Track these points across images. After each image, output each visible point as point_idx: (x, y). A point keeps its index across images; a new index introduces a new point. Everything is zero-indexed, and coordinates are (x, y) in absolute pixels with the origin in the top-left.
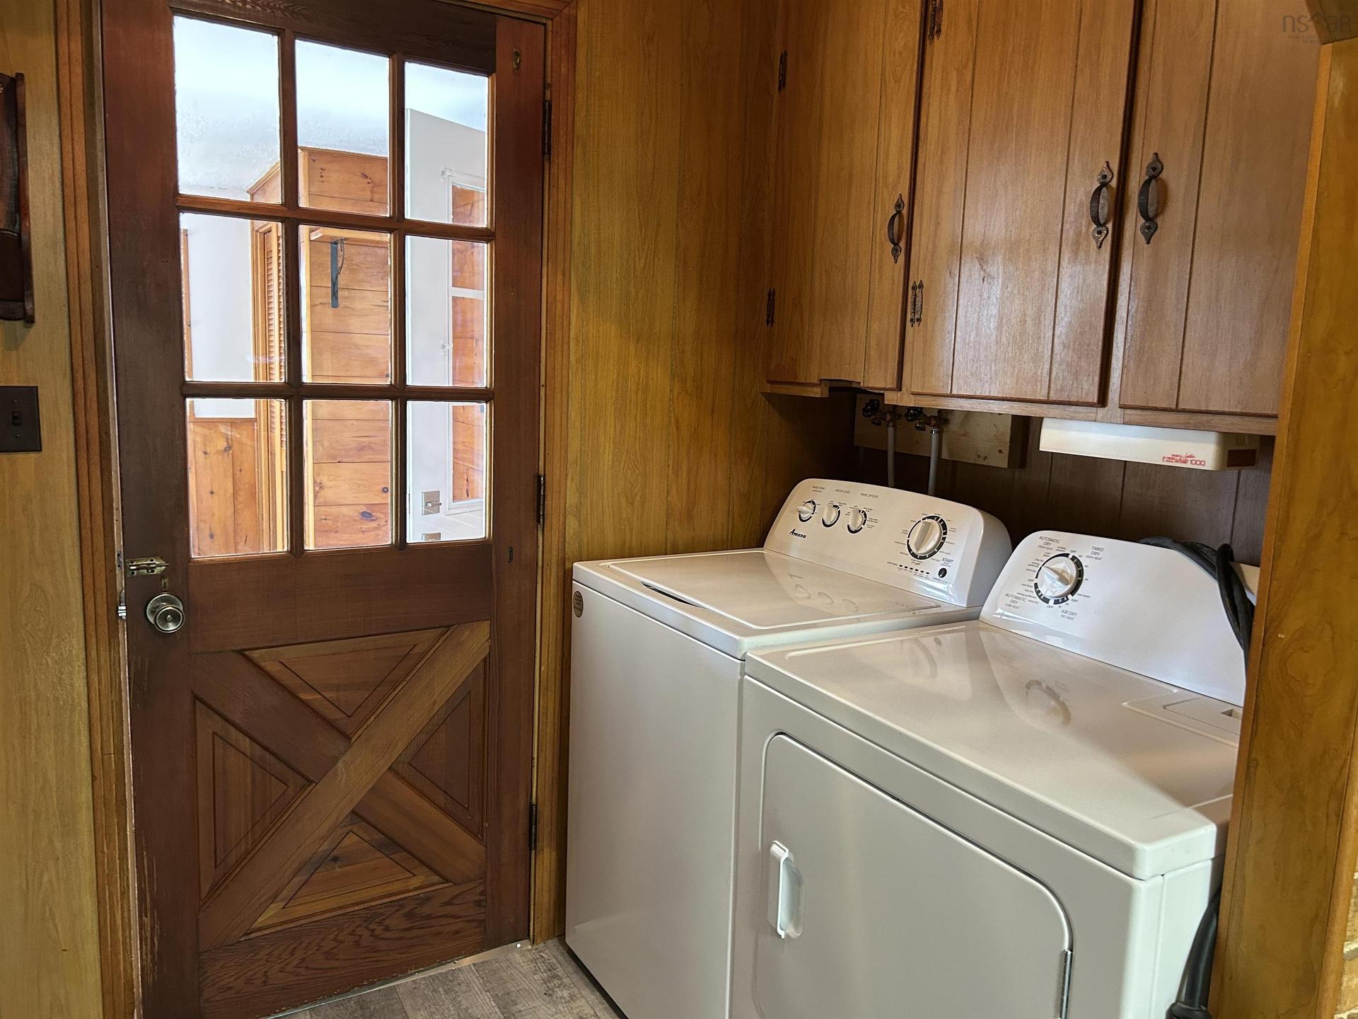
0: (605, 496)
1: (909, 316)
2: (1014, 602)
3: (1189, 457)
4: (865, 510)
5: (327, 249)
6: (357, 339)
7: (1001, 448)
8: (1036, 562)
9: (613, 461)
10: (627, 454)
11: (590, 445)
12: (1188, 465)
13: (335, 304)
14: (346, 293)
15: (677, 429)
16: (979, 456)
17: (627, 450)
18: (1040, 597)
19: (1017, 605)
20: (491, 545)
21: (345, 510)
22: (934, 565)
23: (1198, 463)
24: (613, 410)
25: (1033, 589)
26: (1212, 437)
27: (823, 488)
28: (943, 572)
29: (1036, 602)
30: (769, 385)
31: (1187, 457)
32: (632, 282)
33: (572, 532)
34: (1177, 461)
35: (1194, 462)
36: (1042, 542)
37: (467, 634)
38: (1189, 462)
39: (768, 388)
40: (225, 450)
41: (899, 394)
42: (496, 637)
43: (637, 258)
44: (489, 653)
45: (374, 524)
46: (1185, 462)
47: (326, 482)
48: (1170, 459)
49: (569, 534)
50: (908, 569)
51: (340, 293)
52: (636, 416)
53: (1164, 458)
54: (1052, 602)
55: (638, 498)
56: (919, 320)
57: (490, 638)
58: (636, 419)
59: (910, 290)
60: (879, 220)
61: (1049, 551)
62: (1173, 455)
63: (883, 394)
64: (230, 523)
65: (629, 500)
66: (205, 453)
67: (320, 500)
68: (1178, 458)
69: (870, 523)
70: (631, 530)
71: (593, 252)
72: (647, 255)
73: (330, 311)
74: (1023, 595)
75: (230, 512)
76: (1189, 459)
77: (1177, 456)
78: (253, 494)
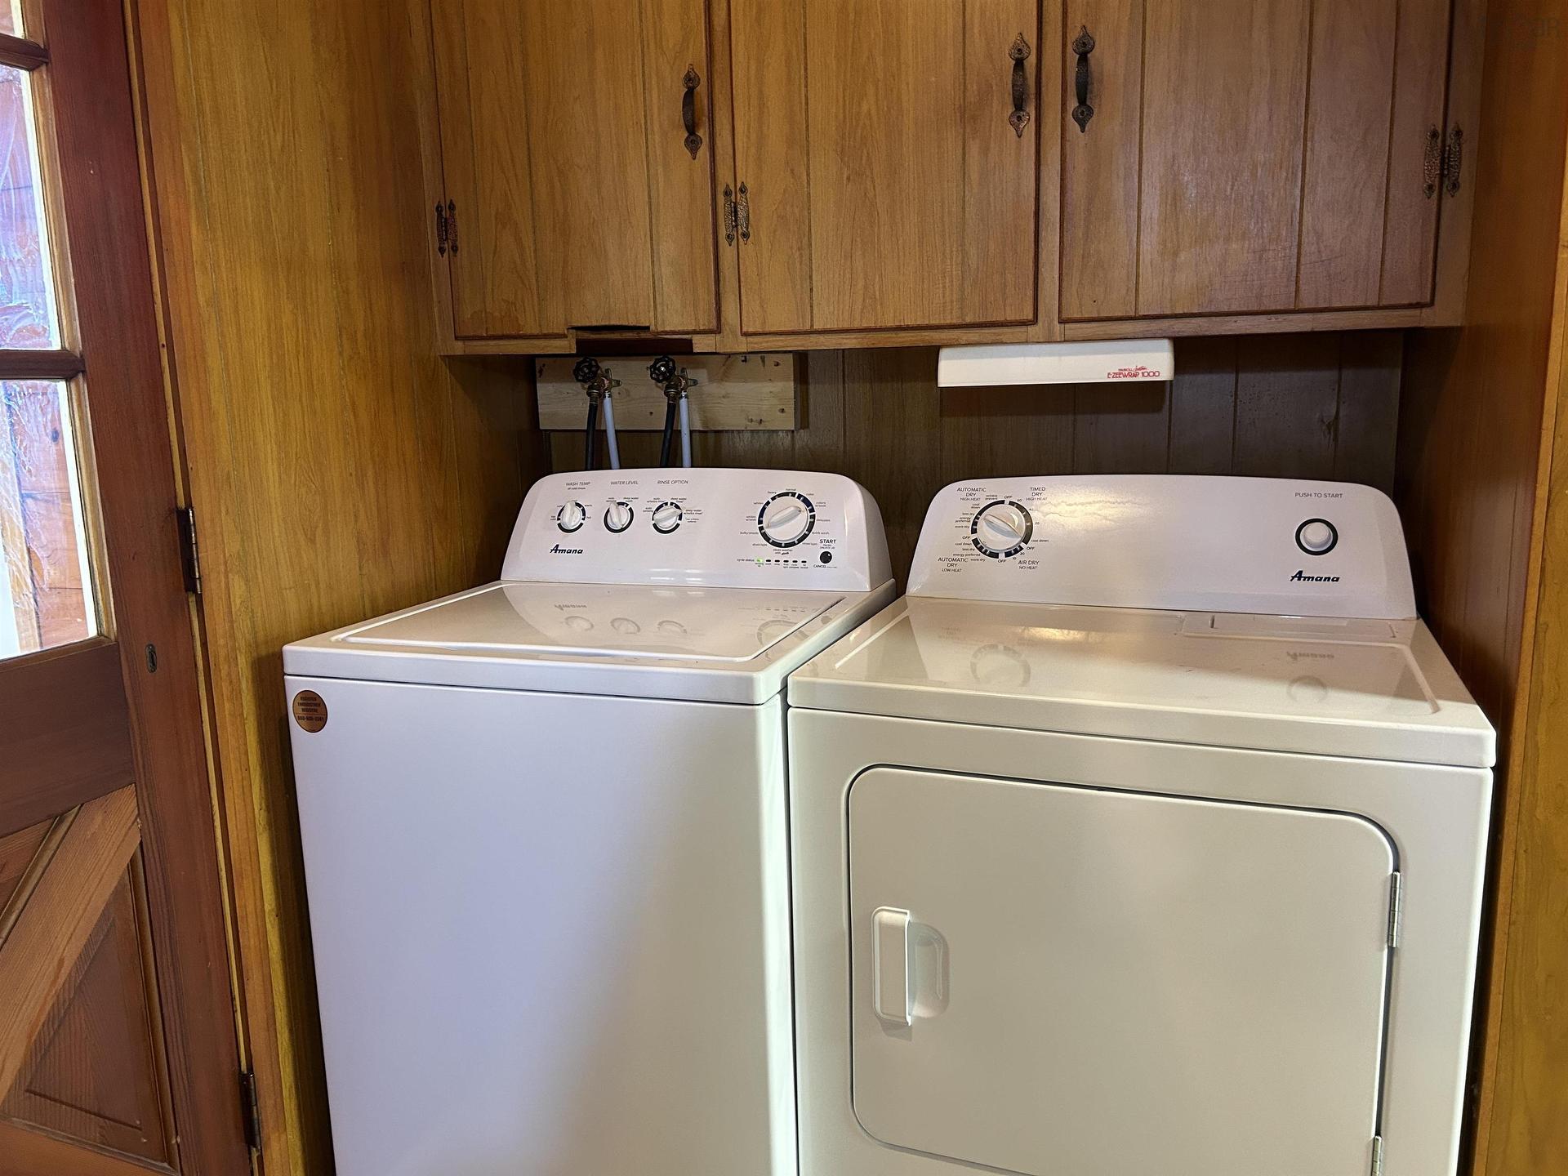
0: (277, 534)
1: (723, 232)
2: (952, 565)
3: (1139, 369)
4: (674, 501)
7: (781, 407)
8: (965, 516)
9: (279, 473)
10: (297, 460)
11: (245, 447)
12: (1140, 379)
15: (355, 415)
16: (752, 421)
17: (296, 454)
18: (984, 553)
19: (957, 568)
20: (116, 648)
22: (810, 551)
23: (1151, 374)
24: (269, 387)
25: (973, 546)
26: (1166, 345)
27: (587, 483)
28: (826, 558)
29: (981, 560)
30: (460, 344)
31: (1137, 369)
32: (270, 170)
33: (238, 602)
34: (1125, 376)
35: (1146, 374)
36: (963, 494)
37: (99, 819)
38: (1141, 374)
39: (459, 348)
41: (718, 337)
42: (149, 814)
43: (272, 132)
44: (141, 843)
46: (1135, 376)
48: (1116, 375)
49: (235, 605)
50: (773, 562)
52: (301, 397)
53: (1109, 374)
54: (1002, 556)
55: (319, 531)
56: (746, 235)
57: (139, 815)
58: (300, 400)
59: (721, 198)
60: (655, 100)
61: (977, 502)
62: (1120, 370)
63: (690, 341)
65: (309, 536)
68: (1127, 372)
69: (691, 517)
70: (318, 584)
71: (208, 112)
72: (283, 127)
74: (962, 555)
76: (1140, 372)
77: (1125, 370)
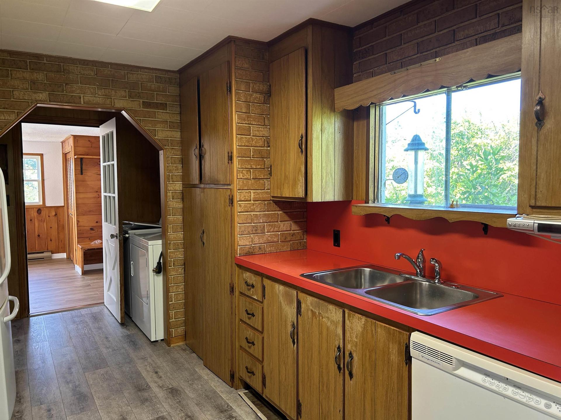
5: (79, 160)
6: (88, 183)
13: (82, 174)
14: (85, 171)
21: (85, 228)
40: (55, 215)
45: (94, 232)
47: (80, 220)
51: (83, 171)
64: (57, 236)
66: (49, 216)
67: (79, 225)
73: (81, 176)
75: (57, 233)
78: (63, 228)
